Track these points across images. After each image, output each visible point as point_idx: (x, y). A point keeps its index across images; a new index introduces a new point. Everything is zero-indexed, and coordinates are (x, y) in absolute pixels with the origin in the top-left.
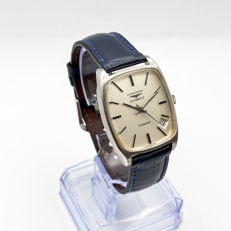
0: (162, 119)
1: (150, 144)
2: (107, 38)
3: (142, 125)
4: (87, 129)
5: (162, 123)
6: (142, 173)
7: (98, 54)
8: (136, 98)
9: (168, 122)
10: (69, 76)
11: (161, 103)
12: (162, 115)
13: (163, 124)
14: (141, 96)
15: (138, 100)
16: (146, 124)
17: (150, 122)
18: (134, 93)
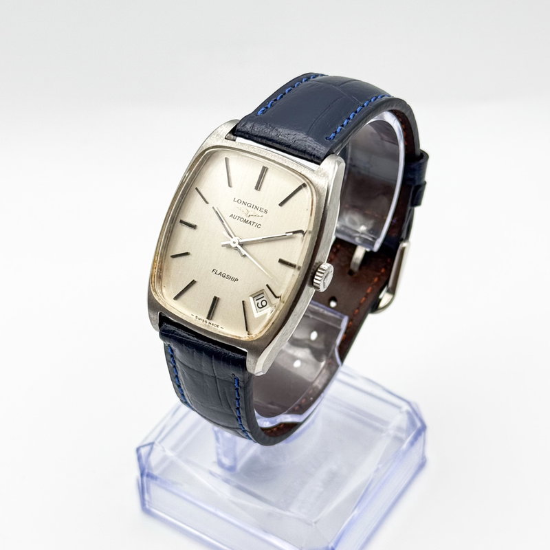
3: (220, 274)
5: (259, 301)
8: (245, 217)
14: (257, 220)
15: (246, 221)
16: (229, 277)
17: (237, 280)
18: (248, 205)
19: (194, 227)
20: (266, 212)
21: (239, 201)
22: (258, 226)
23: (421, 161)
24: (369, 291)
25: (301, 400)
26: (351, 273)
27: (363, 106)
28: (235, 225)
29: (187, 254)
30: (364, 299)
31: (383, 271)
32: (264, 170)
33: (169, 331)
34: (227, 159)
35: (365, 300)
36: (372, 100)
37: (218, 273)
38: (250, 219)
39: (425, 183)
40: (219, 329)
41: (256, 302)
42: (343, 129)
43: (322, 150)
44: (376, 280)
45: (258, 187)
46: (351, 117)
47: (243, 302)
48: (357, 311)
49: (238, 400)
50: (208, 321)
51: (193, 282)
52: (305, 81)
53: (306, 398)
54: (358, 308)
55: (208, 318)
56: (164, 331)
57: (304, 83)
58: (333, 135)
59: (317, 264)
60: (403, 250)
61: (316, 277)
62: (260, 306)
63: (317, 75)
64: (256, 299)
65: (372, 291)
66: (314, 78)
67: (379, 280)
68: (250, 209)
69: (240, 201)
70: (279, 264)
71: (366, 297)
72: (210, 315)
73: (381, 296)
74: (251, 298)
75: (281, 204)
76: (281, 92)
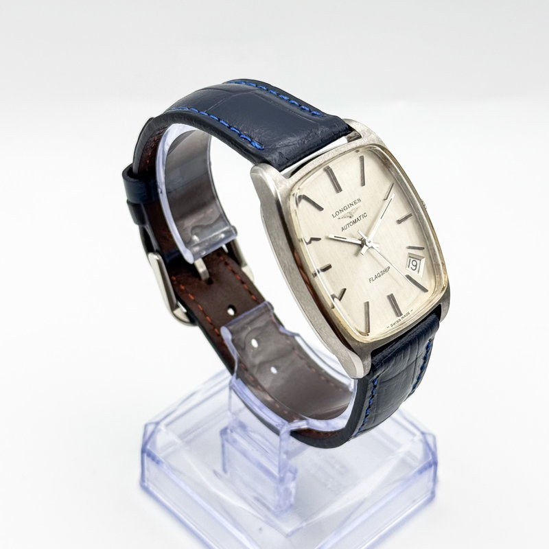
0: (410, 256)
1: (400, 318)
2: (240, 94)
3: (376, 277)
4: (192, 319)
5: (411, 265)
6: (385, 388)
7: (240, 135)
8: (352, 220)
9: (423, 261)
10: (128, 202)
11: (399, 222)
12: (410, 248)
13: (414, 268)
14: (360, 213)
15: (355, 222)
18: (345, 208)
20: (359, 200)
21: (337, 213)
32: (329, 172)
37: (374, 279)
68: (349, 210)
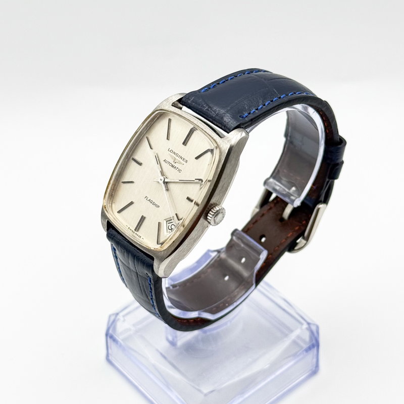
16: (154, 204)
17: (159, 207)
19: (140, 164)
22: (180, 171)
23: (339, 146)
24: (289, 235)
25: (219, 304)
26: (282, 219)
27: (280, 98)
28: (166, 167)
29: (132, 182)
30: (284, 240)
31: (304, 222)
33: (112, 235)
34: (170, 120)
35: (285, 242)
36: (290, 94)
38: (176, 165)
39: (343, 162)
40: (141, 239)
41: (168, 225)
42: (257, 111)
43: (233, 123)
44: (297, 228)
45: (185, 143)
46: (266, 104)
47: (159, 223)
48: (277, 248)
49: (151, 292)
50: (135, 232)
51: (132, 203)
52: (248, 73)
53: (223, 303)
54: (278, 246)
55: (135, 230)
56: (109, 234)
57: (246, 75)
58: (246, 114)
59: (212, 205)
60: (318, 210)
61: (209, 215)
62: (170, 228)
63: (259, 70)
64: (168, 222)
65: (292, 235)
66: (256, 72)
67: (299, 229)
68: (177, 158)
69: (171, 151)
70: (187, 200)
71: (286, 239)
72: (138, 228)
73: (298, 241)
74: (165, 222)
75: (197, 158)
76: (225, 79)
